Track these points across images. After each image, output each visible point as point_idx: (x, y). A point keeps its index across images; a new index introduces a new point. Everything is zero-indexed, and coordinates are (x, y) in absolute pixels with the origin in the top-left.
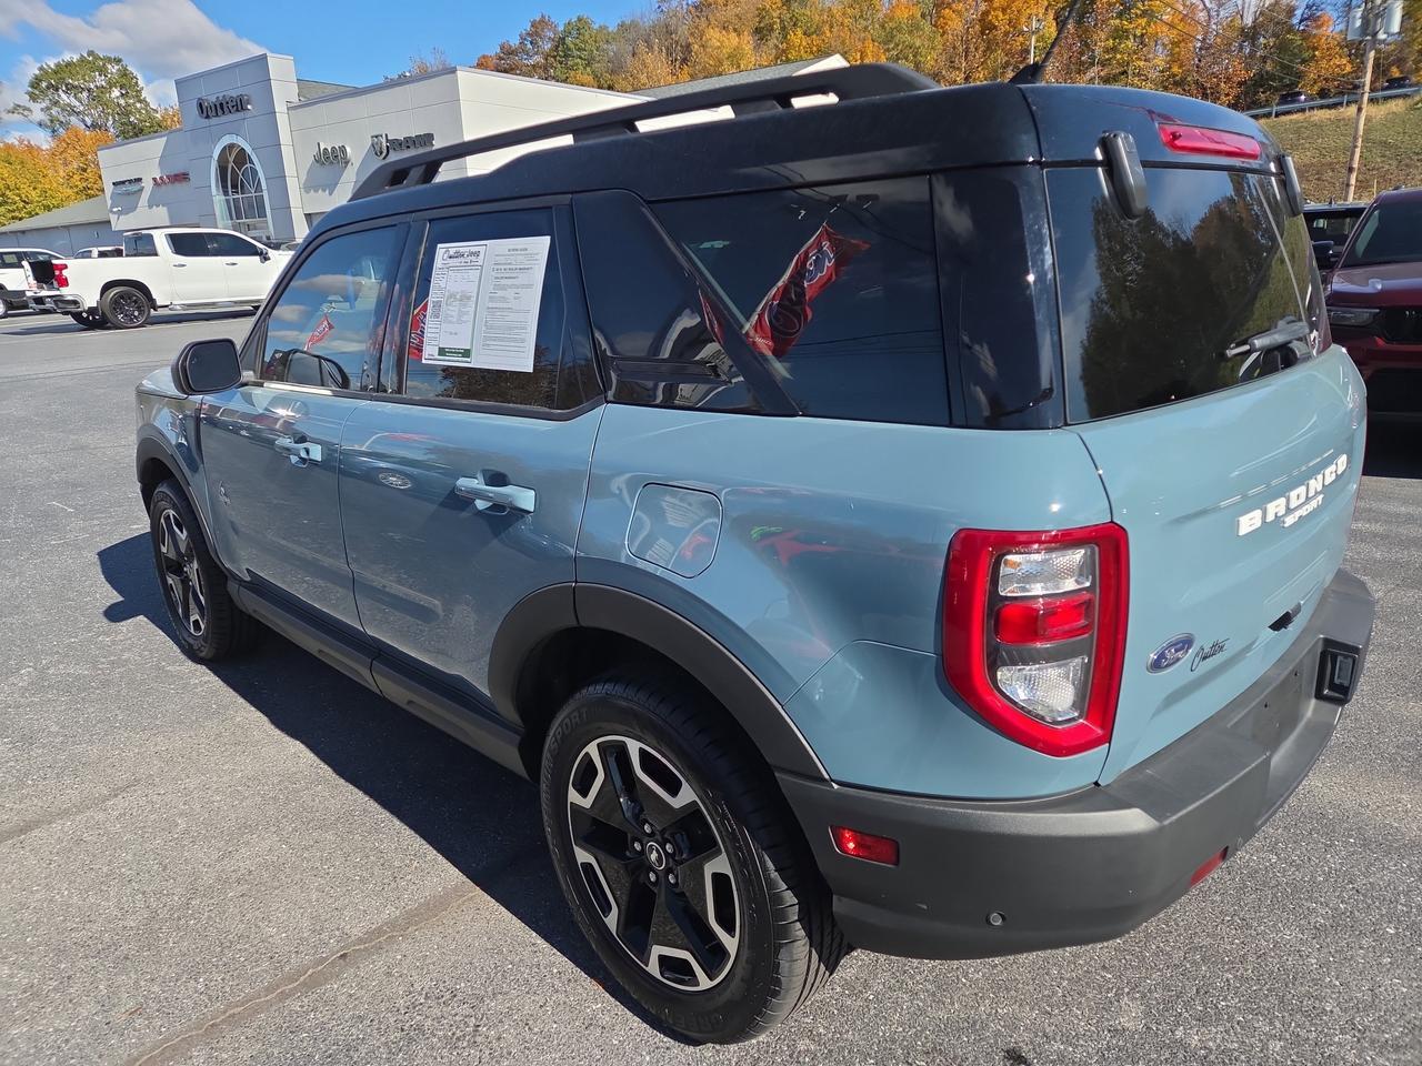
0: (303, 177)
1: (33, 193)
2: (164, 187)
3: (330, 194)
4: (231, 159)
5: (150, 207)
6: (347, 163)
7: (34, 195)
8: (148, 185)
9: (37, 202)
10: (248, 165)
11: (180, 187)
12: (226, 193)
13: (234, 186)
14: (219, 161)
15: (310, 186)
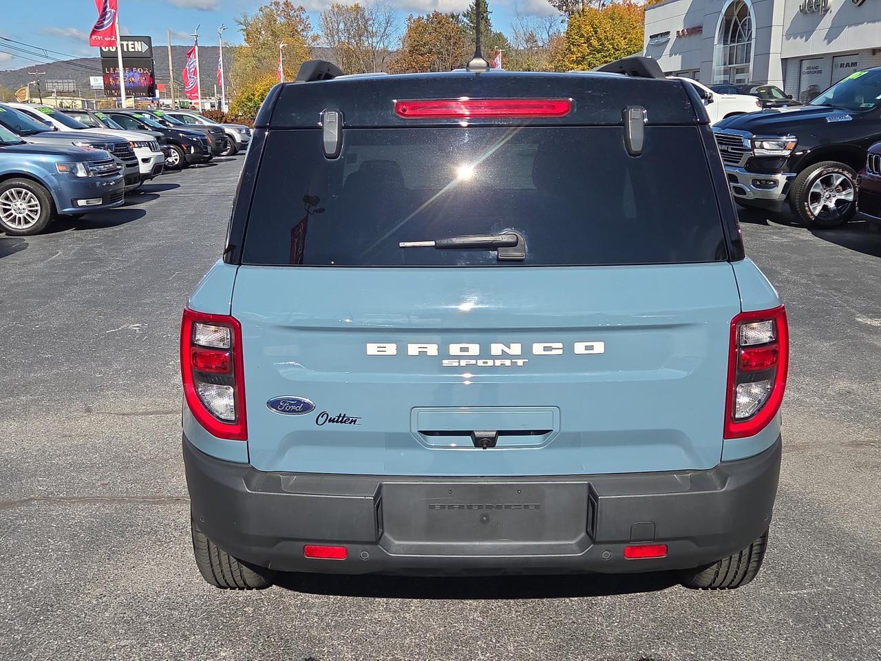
0: (787, 26)
1: (623, 42)
2: (683, 39)
3: (806, 41)
4: (736, 13)
5: (671, 55)
6: (826, 11)
7: (623, 44)
8: (673, 37)
9: (624, 49)
10: (747, 17)
11: (695, 38)
12: (725, 42)
13: (733, 36)
14: (725, 14)
15: (791, 34)
